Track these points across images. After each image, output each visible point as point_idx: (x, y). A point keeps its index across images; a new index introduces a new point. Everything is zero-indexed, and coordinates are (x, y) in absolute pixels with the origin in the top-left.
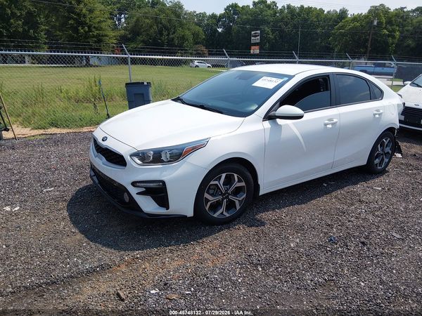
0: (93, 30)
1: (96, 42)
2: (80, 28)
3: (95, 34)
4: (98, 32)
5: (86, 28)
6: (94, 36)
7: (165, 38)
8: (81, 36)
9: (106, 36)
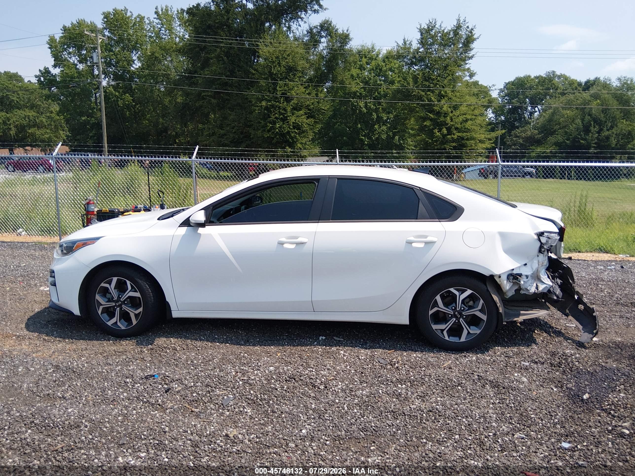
0: (455, 132)
1: (455, 148)
2: (436, 131)
3: (455, 137)
4: (460, 134)
5: (445, 131)
6: (453, 141)
7: (593, 136)
8: (436, 141)
9: (473, 139)
